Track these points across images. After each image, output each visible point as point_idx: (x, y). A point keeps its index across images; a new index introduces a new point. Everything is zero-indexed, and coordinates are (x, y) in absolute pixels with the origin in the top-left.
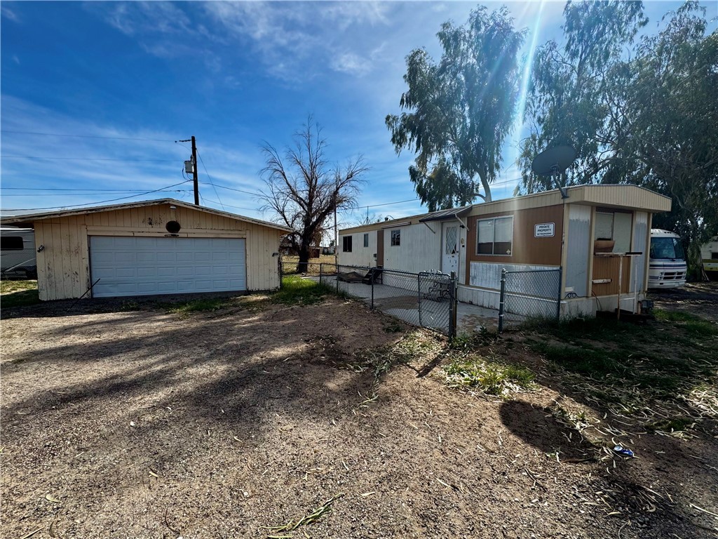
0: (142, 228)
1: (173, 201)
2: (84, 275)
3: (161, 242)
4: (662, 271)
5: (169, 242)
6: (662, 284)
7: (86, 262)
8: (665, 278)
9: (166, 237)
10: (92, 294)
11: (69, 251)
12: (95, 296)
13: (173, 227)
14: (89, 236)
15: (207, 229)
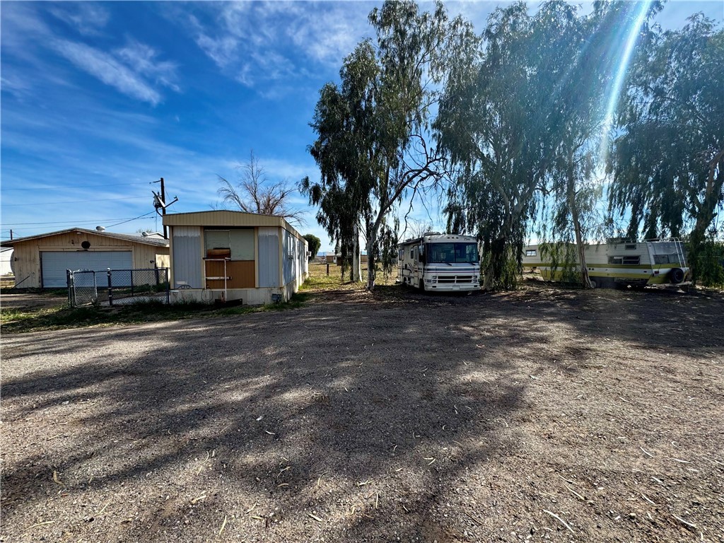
0: (69, 247)
1: (79, 229)
2: (38, 275)
3: (80, 254)
4: (434, 274)
5: (84, 254)
6: (435, 287)
7: (38, 267)
8: (439, 282)
9: (83, 251)
10: (42, 285)
11: (30, 260)
12: (44, 287)
13: (86, 245)
14: (41, 252)
15: (106, 246)
